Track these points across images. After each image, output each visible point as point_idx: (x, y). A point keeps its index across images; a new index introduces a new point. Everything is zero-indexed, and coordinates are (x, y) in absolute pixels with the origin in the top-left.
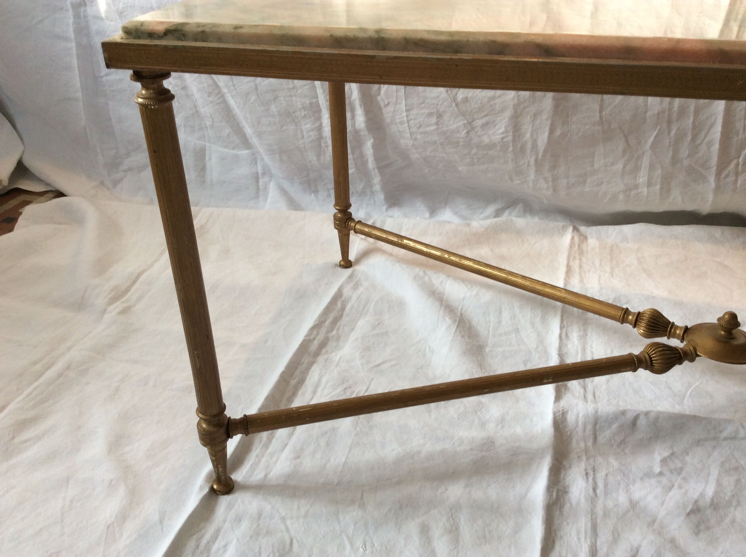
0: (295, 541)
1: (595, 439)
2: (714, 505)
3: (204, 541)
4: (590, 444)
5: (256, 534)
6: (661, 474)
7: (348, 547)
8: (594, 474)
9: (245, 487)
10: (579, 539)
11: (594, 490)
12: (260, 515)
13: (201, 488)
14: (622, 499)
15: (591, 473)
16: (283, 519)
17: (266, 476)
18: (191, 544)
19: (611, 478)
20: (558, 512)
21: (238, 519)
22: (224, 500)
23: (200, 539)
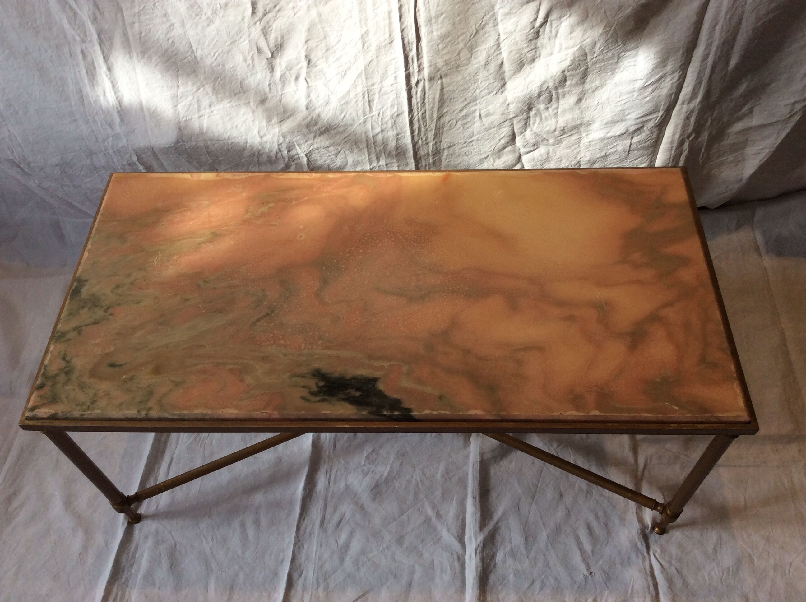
0: (177, 543)
1: (335, 447)
2: (386, 481)
3: (131, 553)
4: (331, 450)
5: (157, 544)
6: (364, 465)
7: (204, 542)
8: (331, 471)
9: (147, 517)
10: (317, 514)
11: (329, 483)
12: (157, 532)
13: (123, 524)
14: (342, 485)
15: (329, 470)
16: (170, 532)
17: (157, 507)
18: (125, 557)
19: (339, 473)
20: (309, 500)
21: (146, 537)
22: (137, 526)
23: (128, 554)
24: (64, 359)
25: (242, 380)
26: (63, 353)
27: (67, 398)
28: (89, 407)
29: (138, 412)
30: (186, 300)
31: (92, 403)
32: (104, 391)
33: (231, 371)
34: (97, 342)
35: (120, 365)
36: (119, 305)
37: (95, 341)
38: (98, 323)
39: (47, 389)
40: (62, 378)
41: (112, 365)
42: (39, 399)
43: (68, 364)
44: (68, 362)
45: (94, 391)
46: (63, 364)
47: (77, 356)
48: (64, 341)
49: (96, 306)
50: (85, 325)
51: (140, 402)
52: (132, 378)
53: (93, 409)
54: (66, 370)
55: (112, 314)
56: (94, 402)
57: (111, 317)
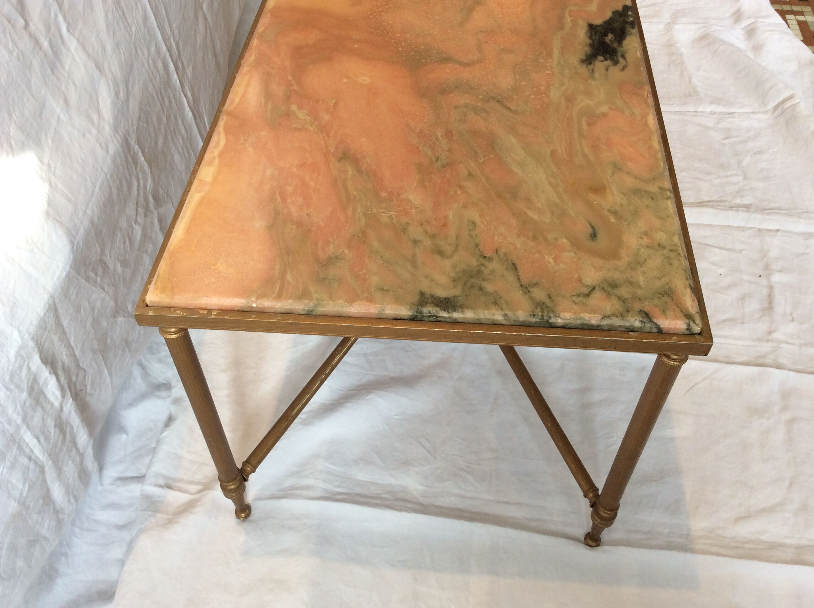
24: (588, 295)
25: (604, 115)
26: (574, 299)
27: (660, 279)
28: (671, 251)
29: (668, 198)
30: (470, 174)
31: (664, 248)
32: (641, 238)
33: (589, 125)
34: (551, 260)
35: (593, 227)
36: (477, 245)
37: (550, 263)
38: (514, 264)
39: (647, 306)
40: (624, 292)
41: (594, 236)
42: (670, 313)
43: (597, 288)
44: (594, 288)
45: (642, 250)
46: (597, 295)
47: (580, 280)
48: (552, 301)
49: (479, 272)
50: (519, 279)
51: (652, 199)
52: (615, 213)
53: (675, 245)
54: (609, 289)
55: (497, 251)
56: (661, 246)
57: (502, 252)
